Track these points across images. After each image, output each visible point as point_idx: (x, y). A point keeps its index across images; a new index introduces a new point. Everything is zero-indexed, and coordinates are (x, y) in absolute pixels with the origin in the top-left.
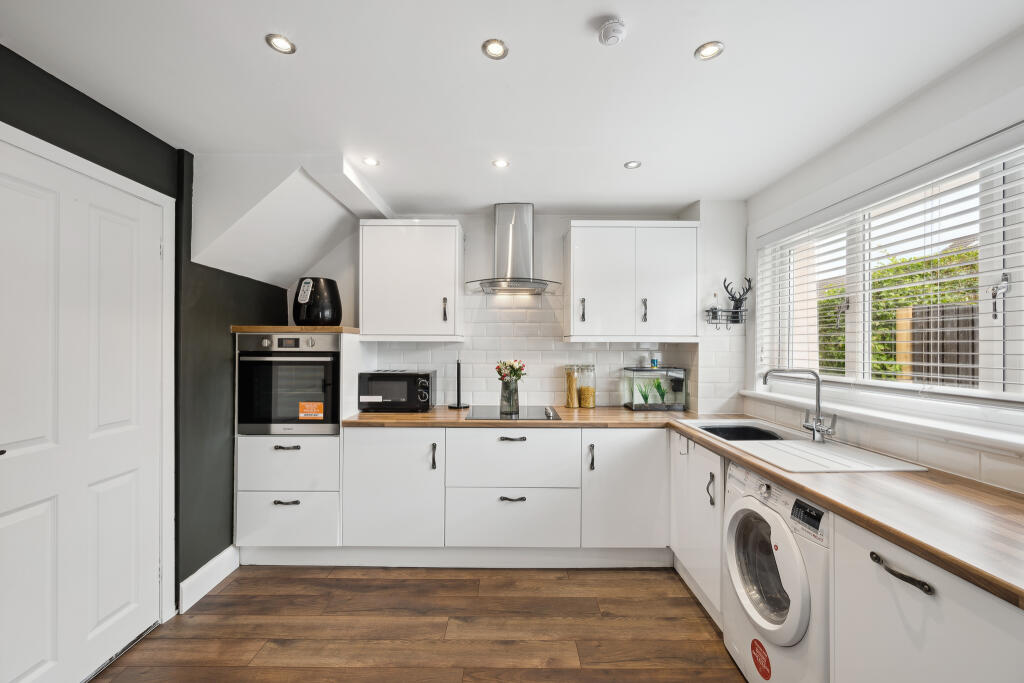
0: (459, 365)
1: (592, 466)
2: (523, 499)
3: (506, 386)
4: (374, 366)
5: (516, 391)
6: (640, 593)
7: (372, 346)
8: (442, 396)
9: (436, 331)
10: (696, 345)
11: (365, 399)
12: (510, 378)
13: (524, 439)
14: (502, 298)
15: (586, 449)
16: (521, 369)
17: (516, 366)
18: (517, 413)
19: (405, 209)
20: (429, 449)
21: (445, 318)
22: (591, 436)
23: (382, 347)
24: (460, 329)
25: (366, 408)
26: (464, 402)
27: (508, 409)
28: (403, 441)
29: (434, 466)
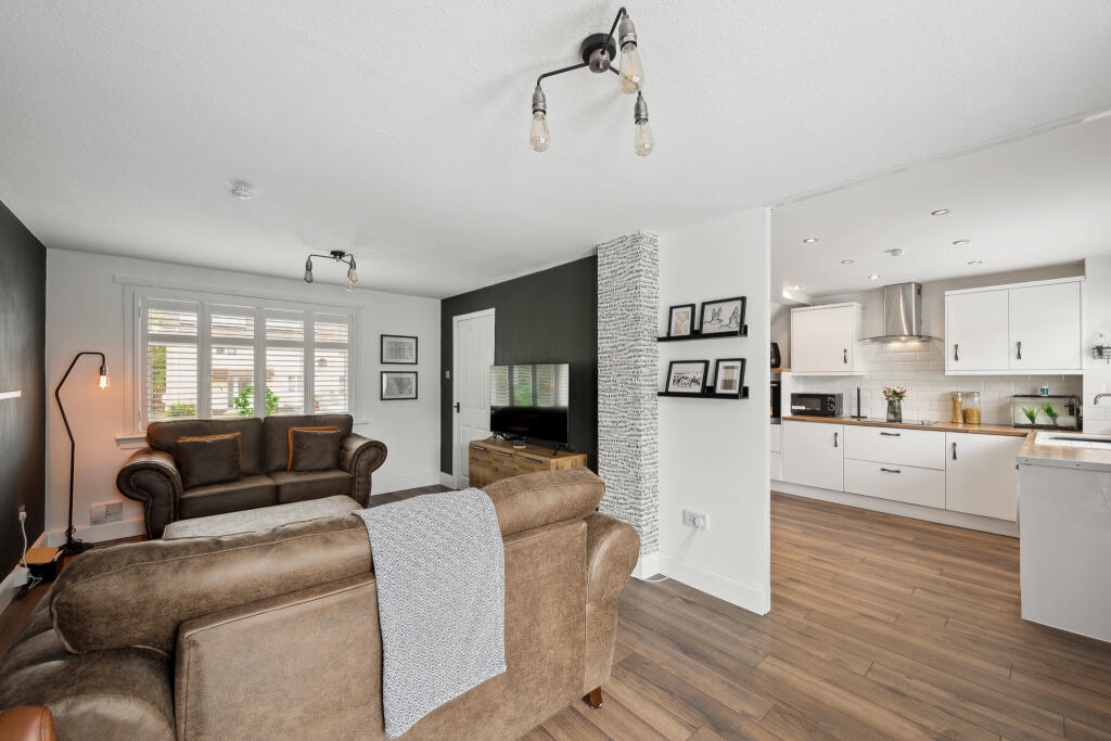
0: (859, 390)
1: (955, 457)
2: (898, 472)
3: (891, 403)
4: (801, 390)
5: (899, 407)
6: (991, 540)
7: (797, 378)
8: (848, 409)
9: (840, 369)
10: (1081, 377)
11: (795, 407)
12: (894, 399)
13: (898, 435)
14: (894, 345)
15: (949, 446)
16: (903, 393)
17: (898, 391)
18: (900, 421)
19: (819, 300)
20: (833, 435)
21: (845, 361)
22: (953, 437)
23: (806, 379)
24: (858, 367)
25: (795, 413)
26: (862, 415)
27: (892, 417)
28: (820, 430)
29: (836, 445)
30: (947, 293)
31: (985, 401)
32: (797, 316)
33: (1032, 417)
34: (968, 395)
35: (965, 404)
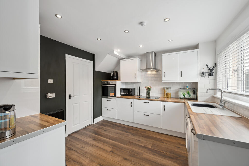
0: (139, 87)
1: (164, 110)
2: (149, 115)
3: (147, 91)
4: (125, 87)
5: (150, 93)
6: (175, 141)
7: (123, 83)
8: (137, 94)
9: (134, 80)
10: (198, 82)
11: (121, 93)
12: (148, 90)
13: (149, 103)
14: (149, 73)
15: (163, 106)
16: (151, 88)
17: (149, 87)
18: (150, 97)
19: (129, 57)
20: (131, 103)
21: (135, 78)
22: (164, 103)
23: (126, 83)
24: (139, 79)
25: (122, 95)
26: (140, 95)
27: (148, 96)
28: (127, 101)
29: (131, 106)
30: (162, 54)
31: (172, 90)
32: (122, 62)
33: (184, 96)
34: (168, 88)
35: (167, 91)
